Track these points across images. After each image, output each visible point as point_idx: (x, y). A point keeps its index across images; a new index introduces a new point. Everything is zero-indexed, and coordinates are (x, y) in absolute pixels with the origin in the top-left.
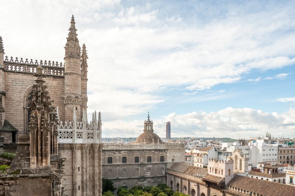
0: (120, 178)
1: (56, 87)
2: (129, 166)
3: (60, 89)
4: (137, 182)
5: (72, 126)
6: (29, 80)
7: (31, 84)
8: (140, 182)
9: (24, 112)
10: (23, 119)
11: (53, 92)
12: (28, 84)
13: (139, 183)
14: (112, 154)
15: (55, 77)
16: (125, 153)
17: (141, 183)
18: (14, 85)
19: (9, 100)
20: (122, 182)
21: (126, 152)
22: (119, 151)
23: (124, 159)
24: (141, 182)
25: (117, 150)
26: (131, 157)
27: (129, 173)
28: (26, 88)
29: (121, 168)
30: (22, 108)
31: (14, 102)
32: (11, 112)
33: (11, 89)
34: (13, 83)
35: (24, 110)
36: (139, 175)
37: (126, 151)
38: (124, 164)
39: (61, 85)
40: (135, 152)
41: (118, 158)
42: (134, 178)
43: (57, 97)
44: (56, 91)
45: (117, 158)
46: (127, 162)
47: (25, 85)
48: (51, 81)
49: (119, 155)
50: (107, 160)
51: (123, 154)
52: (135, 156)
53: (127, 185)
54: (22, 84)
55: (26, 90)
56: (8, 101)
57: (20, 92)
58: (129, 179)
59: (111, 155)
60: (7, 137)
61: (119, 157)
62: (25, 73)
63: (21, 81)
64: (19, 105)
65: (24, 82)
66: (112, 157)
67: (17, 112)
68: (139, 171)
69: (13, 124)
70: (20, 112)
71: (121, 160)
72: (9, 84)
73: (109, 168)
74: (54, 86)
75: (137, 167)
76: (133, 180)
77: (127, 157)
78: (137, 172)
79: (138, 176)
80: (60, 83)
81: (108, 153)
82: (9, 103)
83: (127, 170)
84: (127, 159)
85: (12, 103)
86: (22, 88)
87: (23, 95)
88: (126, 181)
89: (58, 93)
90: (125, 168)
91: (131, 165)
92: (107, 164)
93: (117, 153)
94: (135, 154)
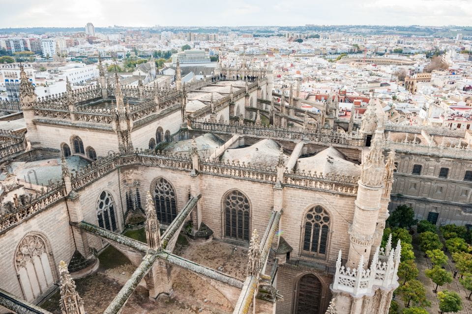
0: (429, 199)
1: (343, 207)
2: (449, 185)
3: (347, 210)
4: (459, 211)
5: (356, 275)
6: (310, 197)
7: (312, 202)
8: (465, 212)
9: (301, 231)
10: (299, 238)
11: (337, 213)
12: (309, 202)
13: (464, 214)
14: (423, 160)
15: (342, 195)
16: (447, 163)
17: (467, 214)
18: (293, 202)
19: (286, 217)
20: (431, 205)
21: (450, 161)
22: (438, 158)
23: (444, 172)
24: (468, 212)
25: (433, 156)
26: (458, 170)
27: (447, 195)
28: (305, 206)
29: (434, 185)
30: (300, 228)
31: (292, 219)
32: (286, 229)
33: (288, 205)
34: (292, 199)
35: (301, 229)
36: (467, 201)
37: (450, 159)
38: (441, 179)
39: (349, 205)
40: (468, 163)
41: (433, 168)
42: (456, 205)
43: (342, 219)
44: (342, 212)
45: (431, 167)
46: (449, 177)
47: (305, 202)
48: (337, 200)
49: (435, 164)
50: (411, 168)
51: (443, 163)
52: (466, 170)
53: (439, 212)
54: (301, 201)
55: (305, 208)
56: (284, 218)
57: (299, 210)
58: (444, 204)
59: (421, 162)
60: (281, 258)
61: (435, 167)
62: (307, 189)
63: (300, 198)
64: (296, 223)
65: (304, 199)
66: (422, 165)
67: (293, 230)
68: (469, 196)
69: (289, 241)
70: (297, 230)
71: (438, 171)
72: (287, 199)
73: (413, 181)
74: (340, 206)
75: (466, 188)
76: (452, 208)
77: (450, 168)
78: (464, 195)
79: (464, 202)
80: (348, 202)
81: (416, 159)
82: (286, 220)
83: (444, 190)
84: (450, 171)
85: (289, 220)
86: (301, 205)
87: (301, 213)
88: (439, 206)
89: (344, 214)
90: (442, 185)
91: (454, 184)
92: (410, 174)
93: (431, 159)
94: (468, 165)
